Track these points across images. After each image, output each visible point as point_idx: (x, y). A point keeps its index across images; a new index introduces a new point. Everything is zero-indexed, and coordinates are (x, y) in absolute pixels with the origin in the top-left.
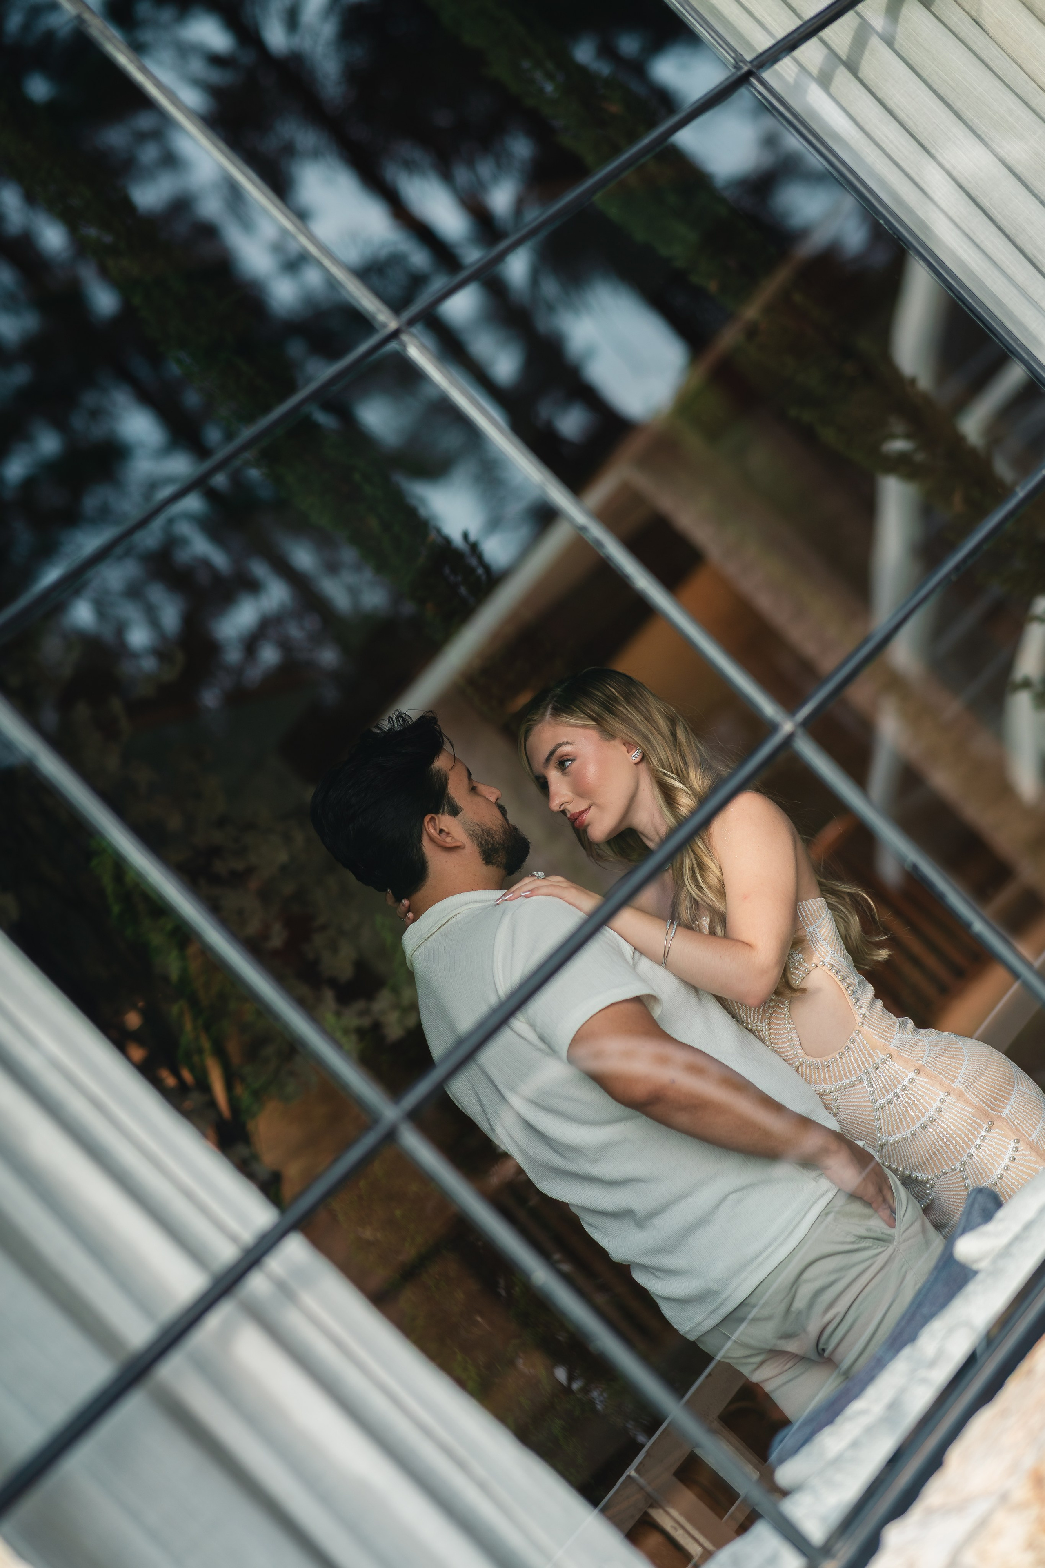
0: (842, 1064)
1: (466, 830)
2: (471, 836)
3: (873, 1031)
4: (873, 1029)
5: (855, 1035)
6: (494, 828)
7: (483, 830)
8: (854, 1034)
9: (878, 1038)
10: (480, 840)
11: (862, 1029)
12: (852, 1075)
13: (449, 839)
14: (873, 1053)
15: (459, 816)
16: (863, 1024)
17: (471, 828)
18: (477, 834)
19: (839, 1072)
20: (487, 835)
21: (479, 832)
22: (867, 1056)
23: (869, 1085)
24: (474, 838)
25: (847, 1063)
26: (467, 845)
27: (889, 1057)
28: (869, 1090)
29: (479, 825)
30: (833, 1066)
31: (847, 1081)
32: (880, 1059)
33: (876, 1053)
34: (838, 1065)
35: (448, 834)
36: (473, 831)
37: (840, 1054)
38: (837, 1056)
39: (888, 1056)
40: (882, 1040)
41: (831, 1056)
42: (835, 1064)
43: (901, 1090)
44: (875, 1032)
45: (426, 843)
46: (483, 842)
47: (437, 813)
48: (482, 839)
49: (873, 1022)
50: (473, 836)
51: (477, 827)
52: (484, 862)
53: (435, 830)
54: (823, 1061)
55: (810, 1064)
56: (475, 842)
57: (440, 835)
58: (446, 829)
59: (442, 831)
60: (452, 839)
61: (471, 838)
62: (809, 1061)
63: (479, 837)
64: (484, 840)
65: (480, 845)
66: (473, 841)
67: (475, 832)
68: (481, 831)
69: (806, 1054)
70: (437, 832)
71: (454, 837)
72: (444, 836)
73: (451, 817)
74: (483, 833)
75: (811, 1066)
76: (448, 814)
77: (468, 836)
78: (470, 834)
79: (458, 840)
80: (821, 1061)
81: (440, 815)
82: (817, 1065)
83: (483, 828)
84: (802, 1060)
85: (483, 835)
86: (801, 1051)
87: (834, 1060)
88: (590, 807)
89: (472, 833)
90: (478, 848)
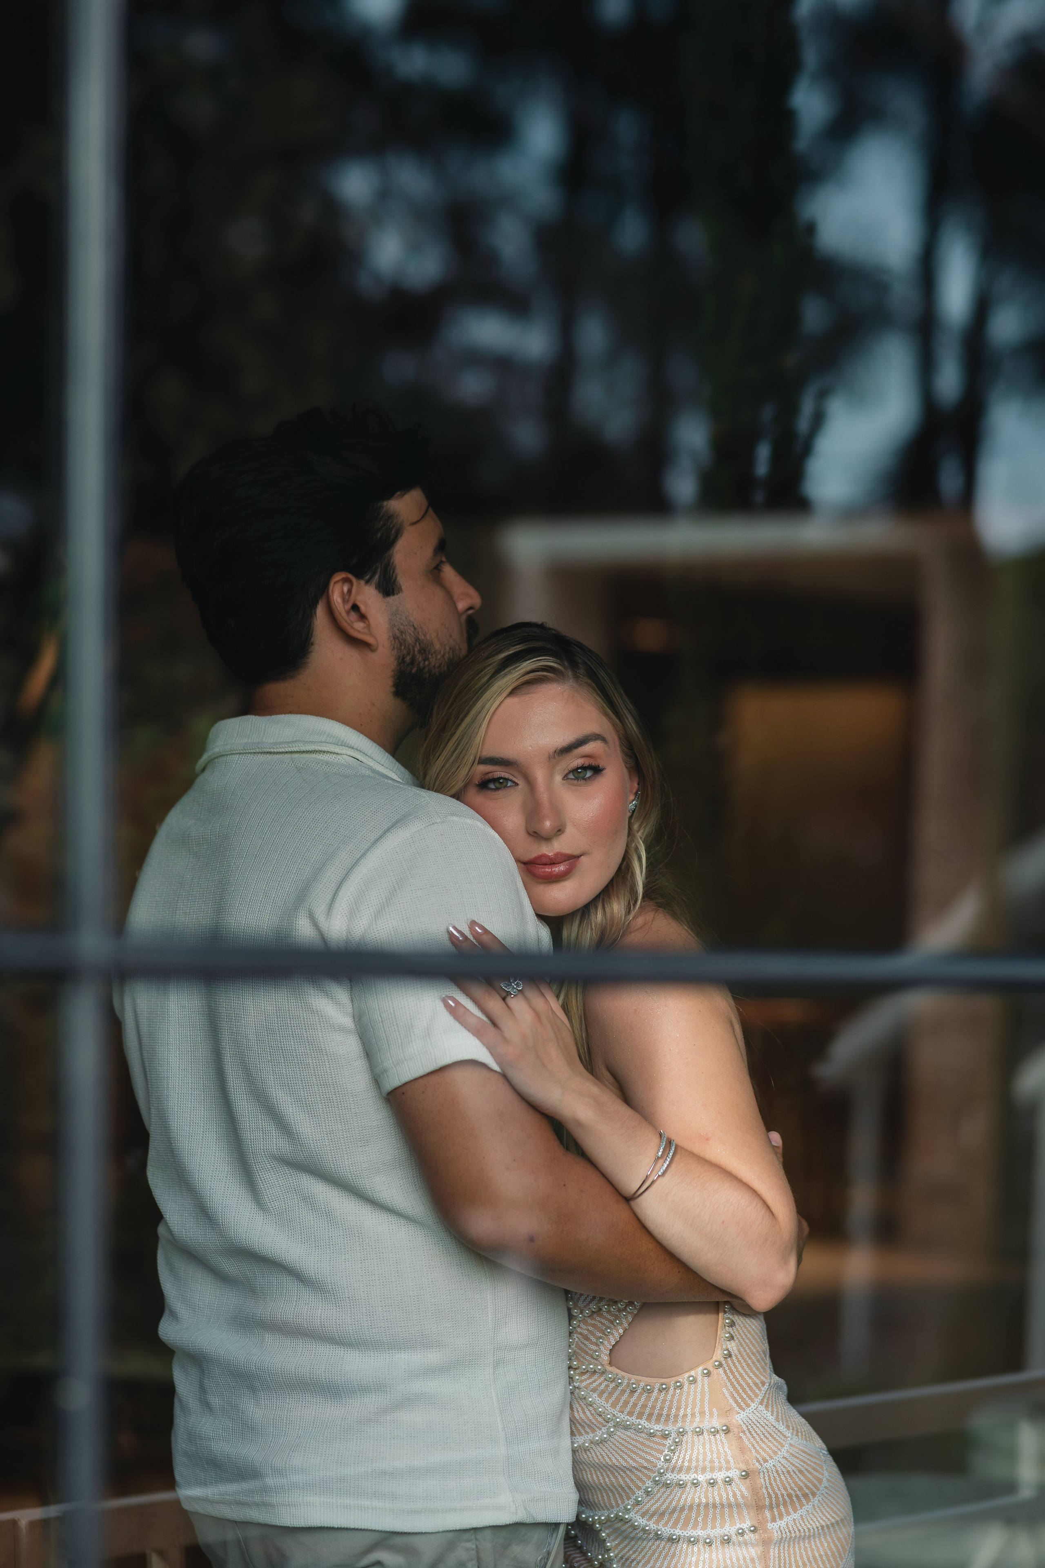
0: (657, 1399)
1: (392, 626)
2: (394, 638)
3: (727, 1381)
4: (728, 1378)
5: (700, 1372)
6: (437, 646)
7: (417, 640)
8: (700, 1369)
9: (727, 1395)
10: (405, 652)
11: (714, 1372)
12: (658, 1421)
13: (359, 625)
14: (707, 1411)
15: (391, 599)
16: (721, 1365)
17: (402, 627)
18: (405, 640)
19: (644, 1406)
20: (419, 652)
21: (410, 640)
22: (697, 1410)
23: (672, 1448)
24: (397, 644)
25: (664, 1401)
26: (381, 649)
27: (723, 1430)
28: (666, 1452)
29: (415, 629)
30: (641, 1394)
31: (647, 1425)
32: (710, 1426)
33: (711, 1414)
34: (648, 1399)
35: (363, 617)
36: (402, 632)
37: (664, 1386)
38: (657, 1386)
39: (724, 1428)
40: (731, 1401)
41: (648, 1380)
42: (645, 1395)
43: (706, 1481)
44: (729, 1384)
45: (320, 611)
46: (408, 659)
47: (358, 576)
48: (408, 653)
50: (398, 640)
51: (411, 630)
52: (393, 689)
53: (345, 601)
54: (632, 1381)
55: (610, 1376)
56: (396, 651)
57: (348, 613)
58: (363, 608)
59: (355, 608)
60: (364, 628)
61: (393, 642)
62: (611, 1373)
63: (405, 646)
64: (411, 656)
65: (401, 660)
66: (394, 647)
67: (404, 635)
68: (413, 640)
69: (610, 1364)
70: (348, 606)
71: (369, 626)
72: (354, 615)
73: (379, 592)
74: (416, 644)
75: (610, 1378)
76: (376, 588)
77: (391, 635)
78: (395, 635)
79: (375, 637)
80: (629, 1380)
81: (362, 582)
82: (620, 1381)
83: (420, 637)
84: (599, 1367)
85: (413, 647)
86: (606, 1358)
87: (648, 1387)
88: (581, 856)
89: (398, 635)
90: (395, 664)
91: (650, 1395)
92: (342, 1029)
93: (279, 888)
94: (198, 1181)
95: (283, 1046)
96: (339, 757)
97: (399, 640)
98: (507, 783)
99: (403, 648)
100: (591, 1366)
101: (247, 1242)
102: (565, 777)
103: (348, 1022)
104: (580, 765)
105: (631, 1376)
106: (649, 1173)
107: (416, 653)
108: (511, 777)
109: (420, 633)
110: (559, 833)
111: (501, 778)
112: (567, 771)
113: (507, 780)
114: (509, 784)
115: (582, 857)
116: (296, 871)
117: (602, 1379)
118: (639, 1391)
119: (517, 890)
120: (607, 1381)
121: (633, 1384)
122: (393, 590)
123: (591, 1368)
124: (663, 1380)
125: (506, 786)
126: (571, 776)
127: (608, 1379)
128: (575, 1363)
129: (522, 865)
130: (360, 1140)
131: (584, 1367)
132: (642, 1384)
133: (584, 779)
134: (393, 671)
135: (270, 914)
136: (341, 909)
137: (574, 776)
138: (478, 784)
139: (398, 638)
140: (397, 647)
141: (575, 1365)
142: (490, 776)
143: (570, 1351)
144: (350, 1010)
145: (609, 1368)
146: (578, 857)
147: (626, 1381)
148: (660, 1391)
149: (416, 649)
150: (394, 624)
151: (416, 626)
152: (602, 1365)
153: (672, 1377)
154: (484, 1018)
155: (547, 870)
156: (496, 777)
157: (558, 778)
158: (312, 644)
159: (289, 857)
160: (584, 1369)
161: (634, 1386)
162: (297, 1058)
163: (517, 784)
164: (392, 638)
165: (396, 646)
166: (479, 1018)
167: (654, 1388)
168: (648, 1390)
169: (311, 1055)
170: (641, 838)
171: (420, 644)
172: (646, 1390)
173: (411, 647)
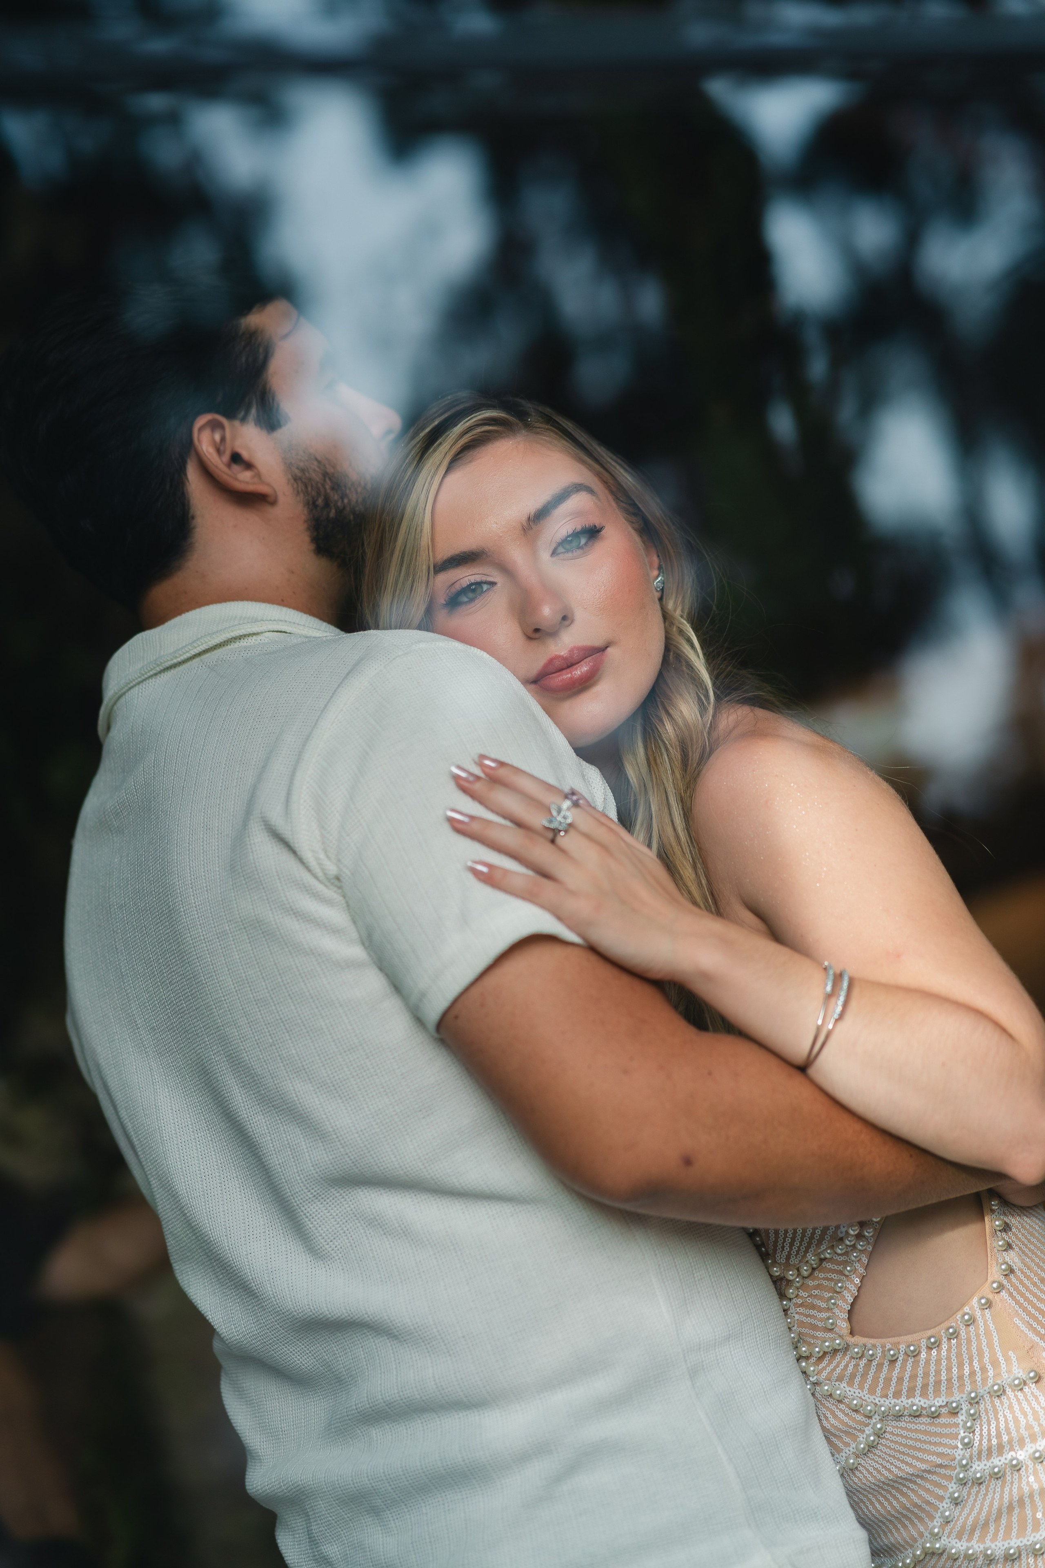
0: (928, 1361)
1: (289, 464)
2: (295, 480)
3: (1017, 1307)
4: (1017, 1302)
5: (976, 1306)
8: (974, 1301)
9: (1023, 1327)
10: (314, 493)
11: (996, 1299)
12: (937, 1392)
13: (246, 477)
14: (1001, 1358)
16: (1001, 1287)
17: (302, 464)
18: (310, 479)
19: (913, 1377)
20: (333, 489)
21: (317, 477)
22: (986, 1359)
23: (969, 1424)
24: (301, 486)
25: (938, 1362)
26: (282, 499)
27: (1031, 1378)
28: (962, 1434)
30: (905, 1361)
31: (923, 1402)
32: (1011, 1377)
33: (1008, 1359)
34: (916, 1364)
35: (248, 466)
38: (923, 1343)
39: (1032, 1375)
40: (1031, 1334)
41: (909, 1338)
42: (911, 1360)
43: (1030, 1458)
44: (1020, 1311)
45: (192, 475)
46: (320, 502)
47: (230, 414)
48: (319, 494)
49: (1024, 1285)
52: (312, 547)
53: (219, 451)
54: (887, 1347)
55: (856, 1350)
56: (302, 495)
57: (229, 466)
58: (245, 455)
59: (236, 458)
60: (253, 477)
61: (295, 486)
62: (856, 1345)
63: (312, 486)
64: (323, 497)
65: (311, 505)
66: (298, 492)
67: (307, 474)
68: (321, 476)
69: (852, 1333)
70: (226, 457)
71: (258, 475)
72: (236, 468)
73: (261, 428)
74: (325, 480)
75: (857, 1353)
76: (256, 425)
77: (290, 477)
78: (296, 475)
79: (268, 485)
80: (883, 1346)
81: (237, 423)
82: (871, 1352)
83: (328, 471)
84: (838, 1342)
85: (323, 485)
86: (843, 1325)
87: (912, 1348)
88: (606, 647)
89: (299, 474)
90: (306, 512)
91: (917, 1358)
92: (350, 964)
93: (221, 812)
94: (229, 1250)
95: (282, 1016)
96: (259, 637)
97: (302, 481)
98: (482, 587)
99: (309, 489)
100: (827, 1344)
101: (312, 1308)
102: (554, 553)
103: (358, 952)
104: (570, 532)
105: (883, 1340)
106: (820, 1022)
107: (328, 491)
108: (484, 578)
109: (327, 466)
110: (567, 623)
111: (472, 584)
112: (554, 546)
113: (479, 584)
114: (485, 587)
115: (609, 649)
116: (237, 783)
117: (847, 1358)
118: (900, 1358)
119: (534, 717)
120: (854, 1358)
121: (889, 1350)
122: (279, 422)
123: (828, 1347)
124: (929, 1333)
125: (482, 592)
126: (561, 550)
127: (855, 1356)
128: (804, 1349)
129: (533, 686)
130: (419, 1109)
131: (817, 1349)
132: (902, 1347)
133: (579, 548)
134: (305, 521)
135: (218, 849)
136: (302, 801)
137: (565, 549)
138: (445, 603)
139: (300, 479)
140: (302, 490)
141: (805, 1352)
142: (457, 587)
143: (792, 1335)
144: (354, 935)
145: (851, 1340)
146: (602, 649)
147: (879, 1350)
148: (930, 1349)
149: (327, 487)
150: (291, 463)
151: (319, 458)
152: (841, 1337)
153: (940, 1324)
154: (530, 873)
155: (565, 677)
156: (466, 586)
157: (545, 555)
158: (193, 518)
159: (223, 770)
160: (818, 1352)
161: (892, 1352)
162: (304, 1025)
163: (493, 584)
164: (292, 481)
165: (300, 490)
166: (523, 875)
167: (920, 1347)
168: (913, 1352)
169: (321, 1014)
170: (682, 616)
171: (330, 479)
172: (910, 1353)
173: (320, 485)
